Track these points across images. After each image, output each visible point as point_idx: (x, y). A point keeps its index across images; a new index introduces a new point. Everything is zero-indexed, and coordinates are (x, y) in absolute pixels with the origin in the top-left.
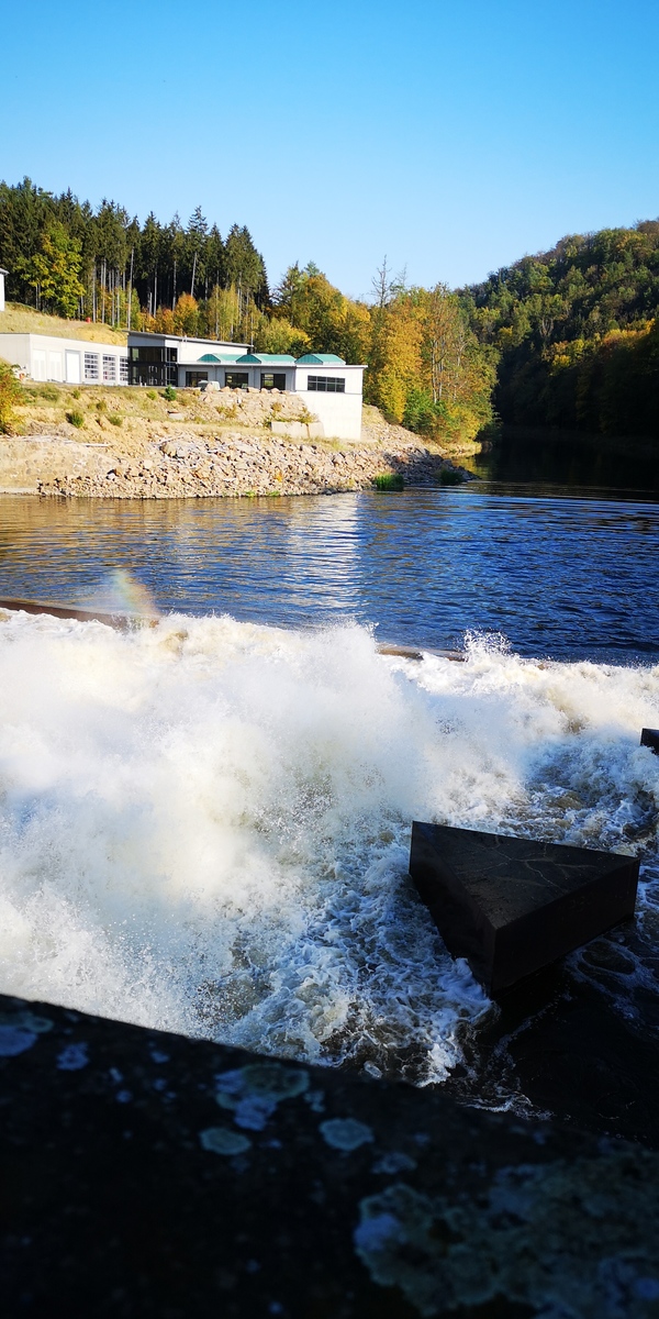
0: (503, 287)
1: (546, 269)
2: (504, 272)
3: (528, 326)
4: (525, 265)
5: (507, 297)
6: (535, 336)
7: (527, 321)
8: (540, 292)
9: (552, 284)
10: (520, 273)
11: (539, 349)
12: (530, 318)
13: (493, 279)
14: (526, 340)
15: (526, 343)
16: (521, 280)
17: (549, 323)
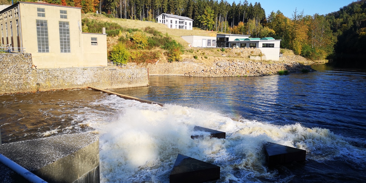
0: (345, 12)
1: (360, 5)
2: (345, 8)
3: (352, 24)
4: (352, 5)
5: (345, 15)
6: (355, 27)
7: (352, 22)
8: (357, 12)
9: (362, 10)
10: (350, 8)
11: (355, 30)
12: (353, 21)
13: (341, 10)
14: (351, 27)
15: (351, 28)
16: (351, 10)
17: (360, 22)
